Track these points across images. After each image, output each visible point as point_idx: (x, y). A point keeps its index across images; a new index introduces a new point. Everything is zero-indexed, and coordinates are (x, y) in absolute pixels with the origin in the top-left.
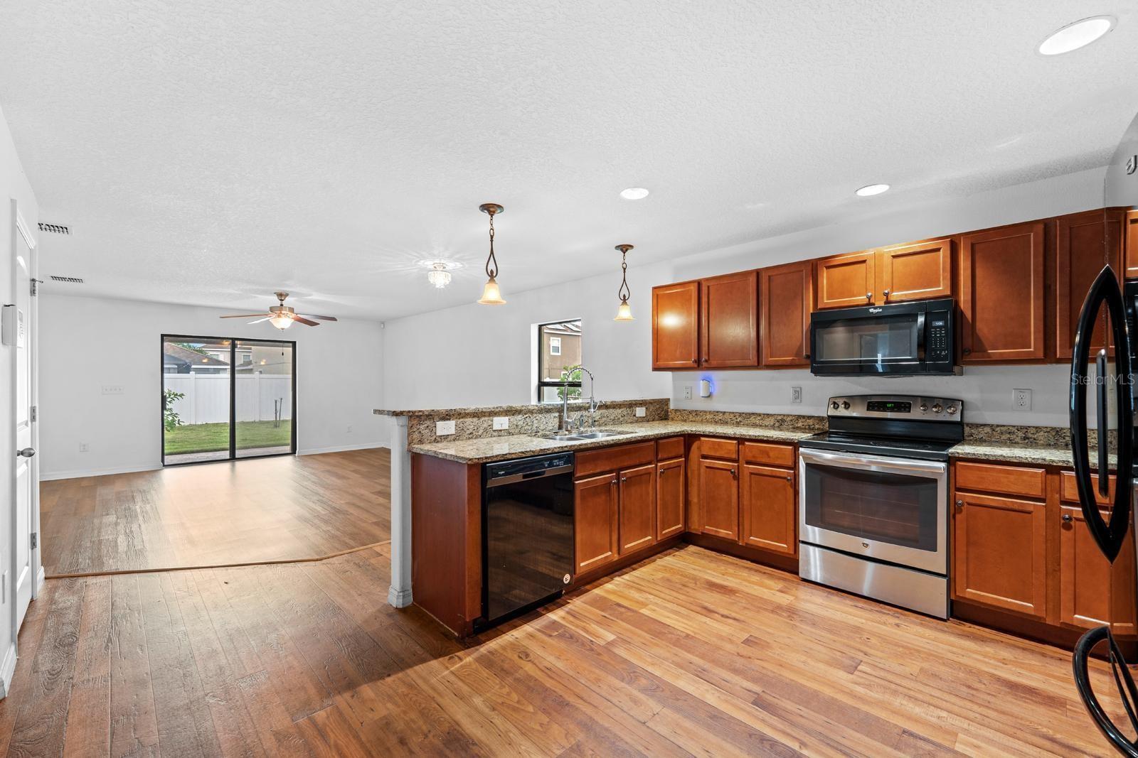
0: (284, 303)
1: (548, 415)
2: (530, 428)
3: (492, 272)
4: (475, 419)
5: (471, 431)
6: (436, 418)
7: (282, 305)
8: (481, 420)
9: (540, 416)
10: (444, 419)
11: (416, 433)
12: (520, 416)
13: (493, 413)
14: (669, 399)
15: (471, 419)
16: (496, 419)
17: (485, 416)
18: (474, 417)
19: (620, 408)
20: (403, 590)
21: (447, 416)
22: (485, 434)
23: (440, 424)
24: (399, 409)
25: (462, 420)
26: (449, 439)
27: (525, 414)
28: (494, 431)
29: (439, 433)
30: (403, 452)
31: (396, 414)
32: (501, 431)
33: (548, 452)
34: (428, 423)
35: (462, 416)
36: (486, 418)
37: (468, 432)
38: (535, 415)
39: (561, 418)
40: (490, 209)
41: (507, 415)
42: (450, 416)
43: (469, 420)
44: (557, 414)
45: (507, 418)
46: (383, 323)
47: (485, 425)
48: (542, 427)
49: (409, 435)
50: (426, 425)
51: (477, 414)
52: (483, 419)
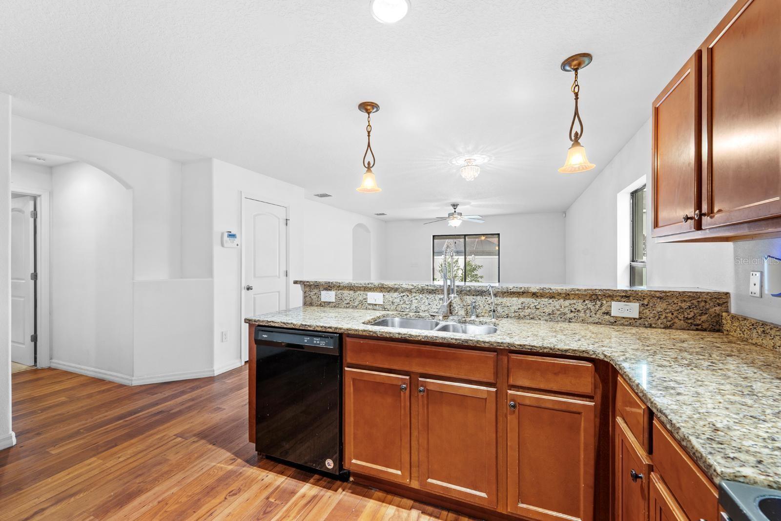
1: (431, 296)
2: (408, 307)
4: (351, 292)
5: (348, 301)
6: (321, 288)
8: (357, 293)
9: (421, 296)
10: (326, 289)
11: (308, 297)
12: (396, 294)
13: (367, 289)
14: (727, 294)
15: (348, 292)
17: (360, 290)
18: (351, 290)
19: (565, 299)
21: (329, 287)
22: (360, 305)
23: (323, 293)
25: (340, 291)
26: (331, 305)
27: (402, 292)
28: (369, 304)
29: (323, 300)
32: (376, 305)
33: (309, 328)
34: (316, 291)
35: (340, 288)
36: (362, 292)
37: (346, 302)
38: (414, 294)
42: (331, 287)
45: (381, 294)
47: (361, 298)
48: (423, 308)
50: (314, 293)
51: (351, 288)
52: (359, 292)
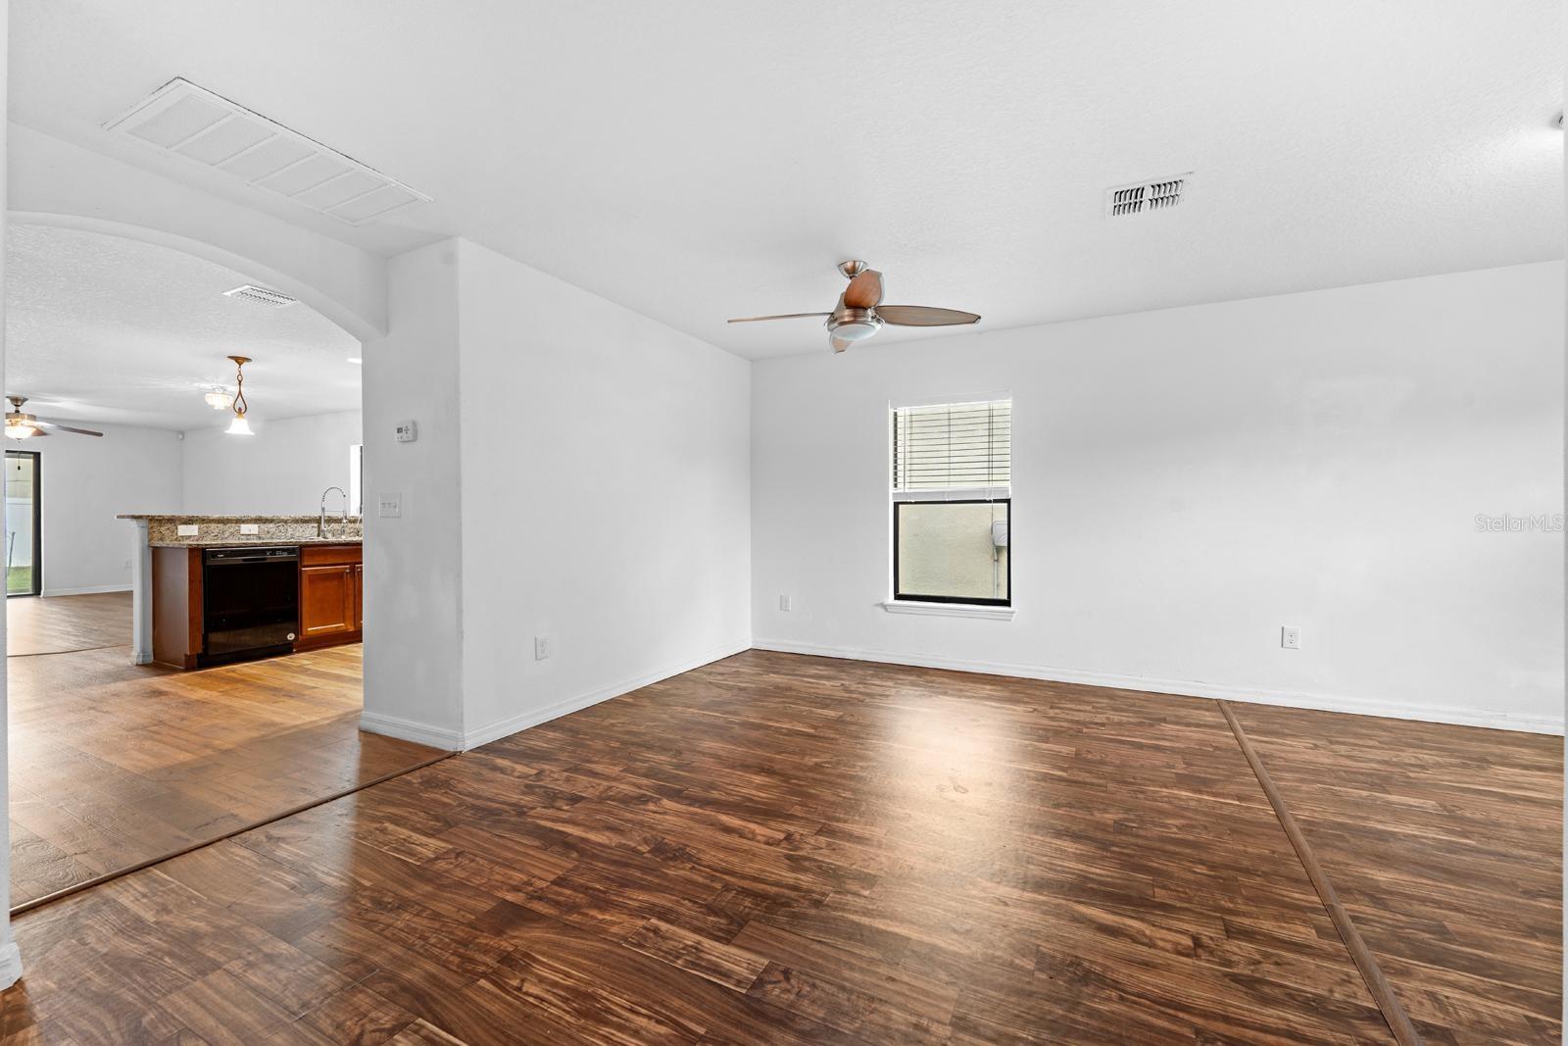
0: (20, 408)
3: (240, 409)
7: (17, 412)
16: (242, 526)
20: (143, 651)
24: (137, 514)
30: (143, 548)
31: (134, 517)
39: (319, 527)
40: (239, 360)
41: (256, 523)
43: (213, 526)
44: (316, 525)
46: (182, 433)
49: (149, 533)
